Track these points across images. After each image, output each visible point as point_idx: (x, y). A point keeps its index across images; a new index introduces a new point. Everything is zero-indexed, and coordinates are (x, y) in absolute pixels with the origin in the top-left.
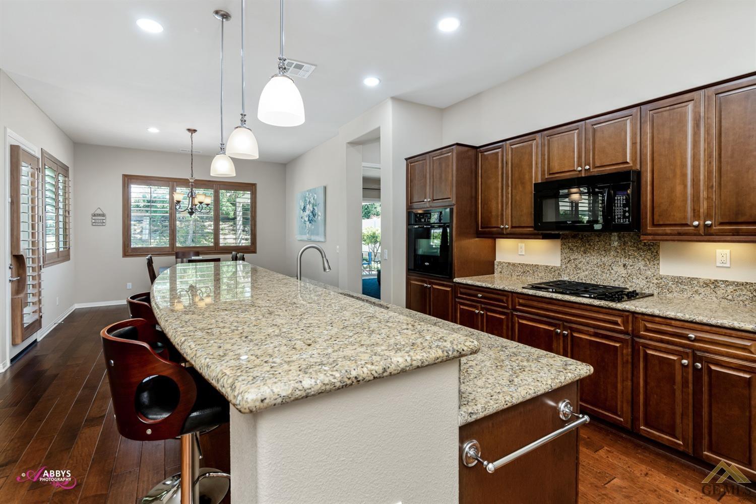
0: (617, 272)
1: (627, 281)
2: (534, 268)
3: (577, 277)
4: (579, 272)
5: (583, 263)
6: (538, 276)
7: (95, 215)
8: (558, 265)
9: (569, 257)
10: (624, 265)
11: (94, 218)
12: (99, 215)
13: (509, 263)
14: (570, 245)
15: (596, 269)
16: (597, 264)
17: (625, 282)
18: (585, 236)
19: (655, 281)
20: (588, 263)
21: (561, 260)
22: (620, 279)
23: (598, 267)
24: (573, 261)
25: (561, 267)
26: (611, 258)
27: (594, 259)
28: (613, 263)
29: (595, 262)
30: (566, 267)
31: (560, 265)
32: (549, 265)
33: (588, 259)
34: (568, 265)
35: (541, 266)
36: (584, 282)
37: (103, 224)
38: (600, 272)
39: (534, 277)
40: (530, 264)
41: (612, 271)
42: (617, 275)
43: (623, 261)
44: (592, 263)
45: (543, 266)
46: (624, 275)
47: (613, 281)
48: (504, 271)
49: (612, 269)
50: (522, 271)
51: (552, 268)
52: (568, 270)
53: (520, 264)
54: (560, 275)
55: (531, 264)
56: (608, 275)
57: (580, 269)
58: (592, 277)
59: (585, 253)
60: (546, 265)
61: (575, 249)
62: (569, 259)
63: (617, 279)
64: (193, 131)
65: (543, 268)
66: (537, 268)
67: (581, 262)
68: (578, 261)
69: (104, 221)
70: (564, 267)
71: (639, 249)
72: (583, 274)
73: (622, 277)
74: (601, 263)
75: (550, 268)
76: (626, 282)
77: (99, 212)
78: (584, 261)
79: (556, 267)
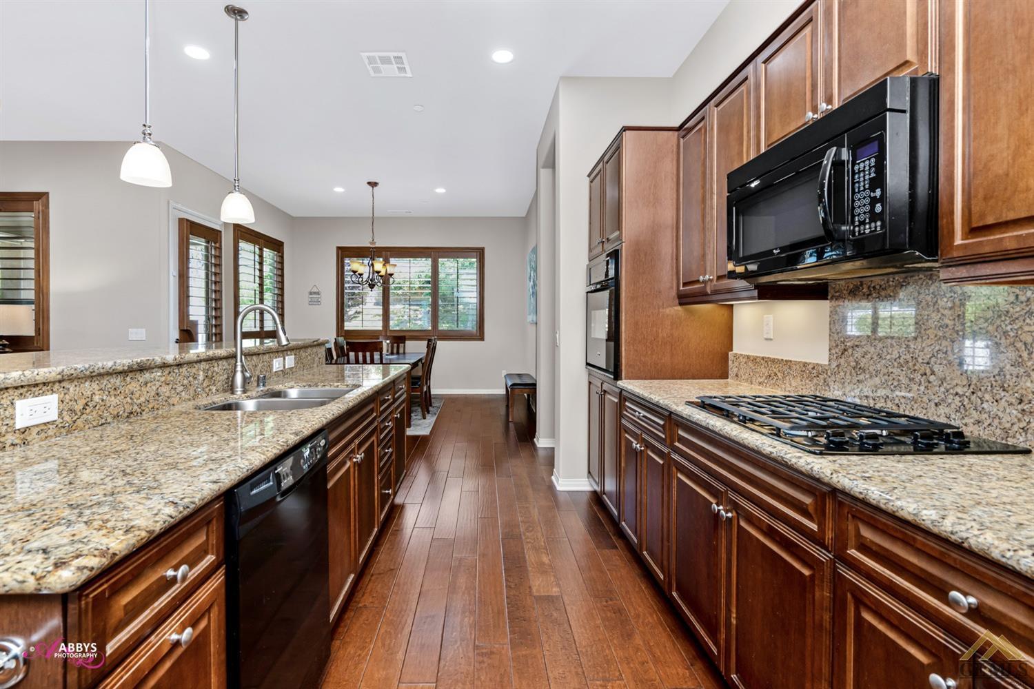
0: (943, 380)
1: (968, 407)
2: (785, 368)
3: (857, 391)
4: (861, 377)
5: (869, 356)
6: (790, 385)
7: (311, 293)
8: (825, 360)
9: (843, 343)
11: (311, 296)
12: (315, 293)
13: (748, 357)
15: (896, 371)
16: (899, 357)
17: (962, 410)
18: (874, 287)
20: (880, 356)
21: (830, 350)
22: (950, 401)
23: (901, 366)
24: (850, 351)
25: (829, 365)
26: (929, 342)
27: (892, 346)
28: (933, 356)
29: (895, 354)
30: (838, 366)
31: (827, 363)
32: (808, 361)
33: (880, 345)
34: (842, 361)
35: (796, 363)
37: (318, 303)
38: (904, 380)
39: (783, 386)
40: (778, 360)
41: (932, 378)
42: (942, 389)
44: (888, 357)
45: (799, 362)
46: (960, 390)
47: (933, 405)
48: (742, 371)
49: (933, 373)
50: (767, 374)
51: (813, 368)
52: (842, 374)
53: (763, 358)
54: (828, 385)
55: (780, 358)
56: (922, 388)
57: (864, 371)
58: (888, 392)
60: (803, 361)
62: (843, 347)
63: (943, 400)
64: (373, 184)
65: (798, 367)
66: (790, 368)
67: (866, 353)
68: (860, 351)
69: (319, 300)
70: (834, 364)
72: (870, 383)
73: (957, 394)
74: (908, 357)
75: (811, 366)
76: (966, 411)
77: (315, 290)
78: (872, 350)
79: (821, 365)
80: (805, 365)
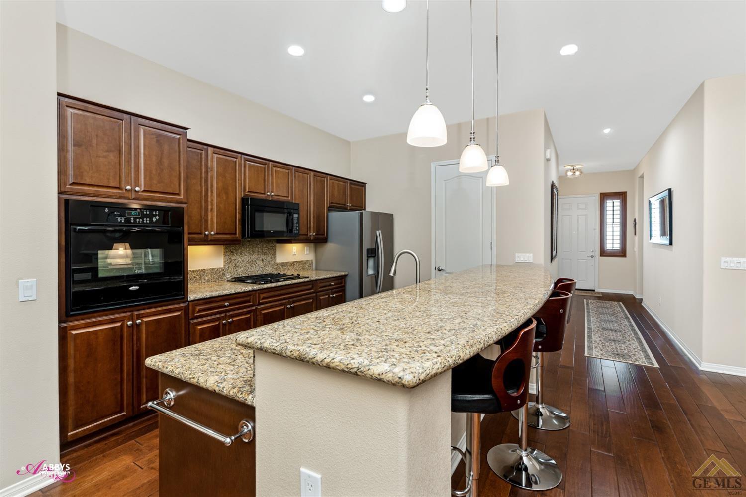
0: (258, 265)
1: (264, 270)
3: (236, 274)
4: (237, 269)
5: (240, 262)
8: (222, 266)
9: (230, 259)
10: (262, 260)
14: (231, 248)
17: (262, 271)
19: (275, 267)
20: (243, 261)
21: (225, 262)
23: (249, 263)
24: (233, 261)
25: (224, 267)
26: (255, 256)
27: (246, 258)
28: (256, 259)
29: (247, 260)
30: (228, 267)
32: (214, 268)
33: (243, 258)
34: (230, 265)
35: (208, 270)
36: (241, 276)
38: (249, 267)
41: (256, 265)
43: (261, 257)
44: (245, 261)
45: (210, 269)
47: (257, 272)
49: (256, 263)
51: (217, 270)
52: (230, 269)
54: (223, 274)
55: (198, 269)
56: (254, 268)
57: (238, 267)
58: (246, 271)
59: (241, 254)
60: (212, 268)
61: (234, 251)
65: (209, 271)
66: (204, 272)
68: (237, 261)
70: (227, 267)
71: (269, 249)
72: (240, 270)
73: (261, 267)
74: (251, 260)
78: (241, 260)
79: (221, 268)
80: (213, 269)
